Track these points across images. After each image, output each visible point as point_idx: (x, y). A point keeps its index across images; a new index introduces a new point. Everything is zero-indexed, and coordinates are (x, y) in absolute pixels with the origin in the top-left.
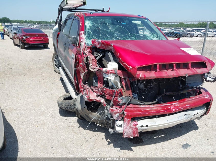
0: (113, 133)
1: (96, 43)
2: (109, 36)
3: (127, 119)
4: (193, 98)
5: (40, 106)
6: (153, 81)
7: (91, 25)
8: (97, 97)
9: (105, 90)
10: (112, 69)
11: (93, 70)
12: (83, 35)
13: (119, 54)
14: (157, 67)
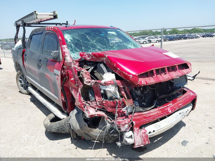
0: (121, 146)
1: (85, 55)
2: (92, 48)
3: (136, 128)
4: (182, 97)
5: (21, 134)
6: (148, 87)
7: (71, 38)
8: (96, 111)
9: (104, 103)
10: (111, 80)
11: (89, 84)
12: (66, 49)
13: (115, 64)
14: (154, 73)
